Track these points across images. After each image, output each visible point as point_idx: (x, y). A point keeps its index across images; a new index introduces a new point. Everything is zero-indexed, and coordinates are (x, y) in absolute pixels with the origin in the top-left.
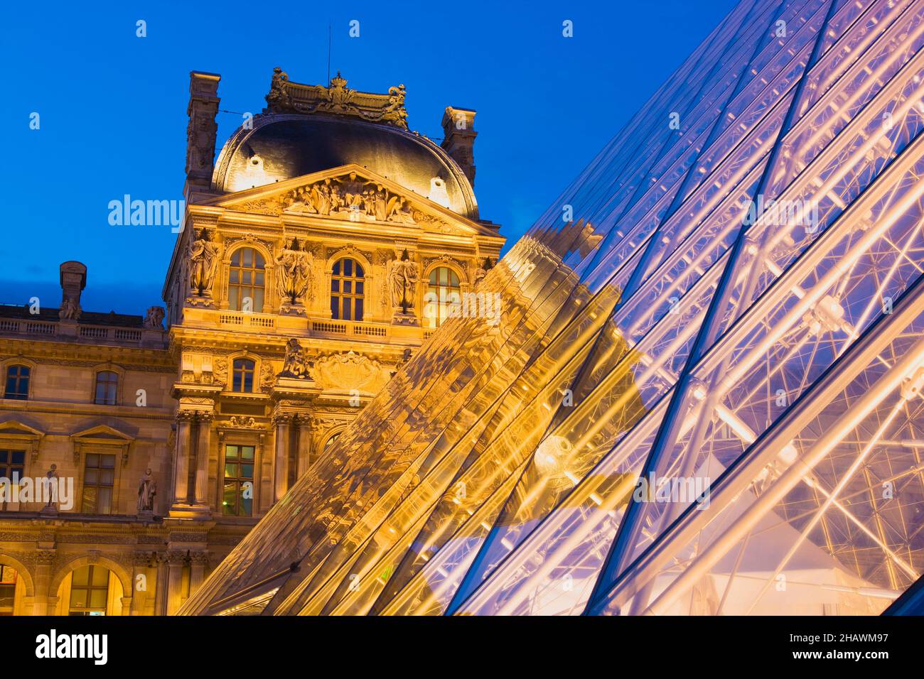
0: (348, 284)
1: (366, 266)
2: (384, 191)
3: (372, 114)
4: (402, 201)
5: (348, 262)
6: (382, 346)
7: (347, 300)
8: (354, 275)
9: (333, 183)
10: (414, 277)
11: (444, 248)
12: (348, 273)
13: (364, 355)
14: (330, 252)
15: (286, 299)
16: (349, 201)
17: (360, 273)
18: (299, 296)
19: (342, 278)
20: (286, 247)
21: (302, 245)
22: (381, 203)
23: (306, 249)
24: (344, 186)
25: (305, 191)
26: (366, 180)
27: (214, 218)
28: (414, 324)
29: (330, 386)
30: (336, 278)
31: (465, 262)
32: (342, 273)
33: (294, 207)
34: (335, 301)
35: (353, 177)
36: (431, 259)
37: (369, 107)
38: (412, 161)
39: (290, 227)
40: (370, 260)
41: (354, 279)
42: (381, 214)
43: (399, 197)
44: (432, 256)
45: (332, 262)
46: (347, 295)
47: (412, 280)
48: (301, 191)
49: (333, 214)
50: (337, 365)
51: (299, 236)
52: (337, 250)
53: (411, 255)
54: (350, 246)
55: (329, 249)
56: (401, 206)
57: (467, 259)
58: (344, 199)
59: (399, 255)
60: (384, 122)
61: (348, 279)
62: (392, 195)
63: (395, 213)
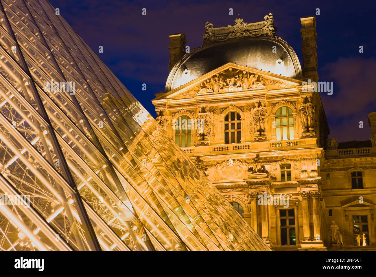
0: (233, 125)
1: (241, 114)
2: (247, 73)
3: (257, 33)
4: (256, 76)
5: (233, 114)
6: (246, 154)
7: (233, 133)
8: (236, 119)
9: (221, 75)
10: (264, 115)
11: (282, 97)
12: (233, 119)
13: (238, 160)
14: (223, 110)
15: (201, 138)
16: (228, 82)
17: (239, 118)
18: (206, 135)
19: (230, 122)
20: (199, 112)
21: (207, 110)
22: (245, 80)
23: (210, 111)
24: (226, 75)
25: (207, 82)
26: (237, 70)
27: (164, 105)
28: (265, 140)
29: (222, 179)
30: (227, 123)
31: (295, 102)
32: (230, 120)
33: (202, 91)
34: (226, 134)
35: (231, 70)
36: (275, 104)
37: (256, 29)
38: (267, 53)
39: (199, 102)
40: (243, 111)
41: (236, 122)
42: (246, 86)
43: (254, 75)
44: (276, 102)
45: (223, 115)
46: (233, 131)
47: (263, 117)
48: (205, 83)
49: (221, 91)
50: (225, 167)
51: (204, 105)
52: (225, 108)
53: (262, 104)
54: (232, 105)
55: (222, 108)
56: (256, 79)
57: (296, 100)
58: (226, 82)
59: (256, 105)
60: (262, 35)
61: (233, 122)
62: (250, 74)
63: (253, 83)
